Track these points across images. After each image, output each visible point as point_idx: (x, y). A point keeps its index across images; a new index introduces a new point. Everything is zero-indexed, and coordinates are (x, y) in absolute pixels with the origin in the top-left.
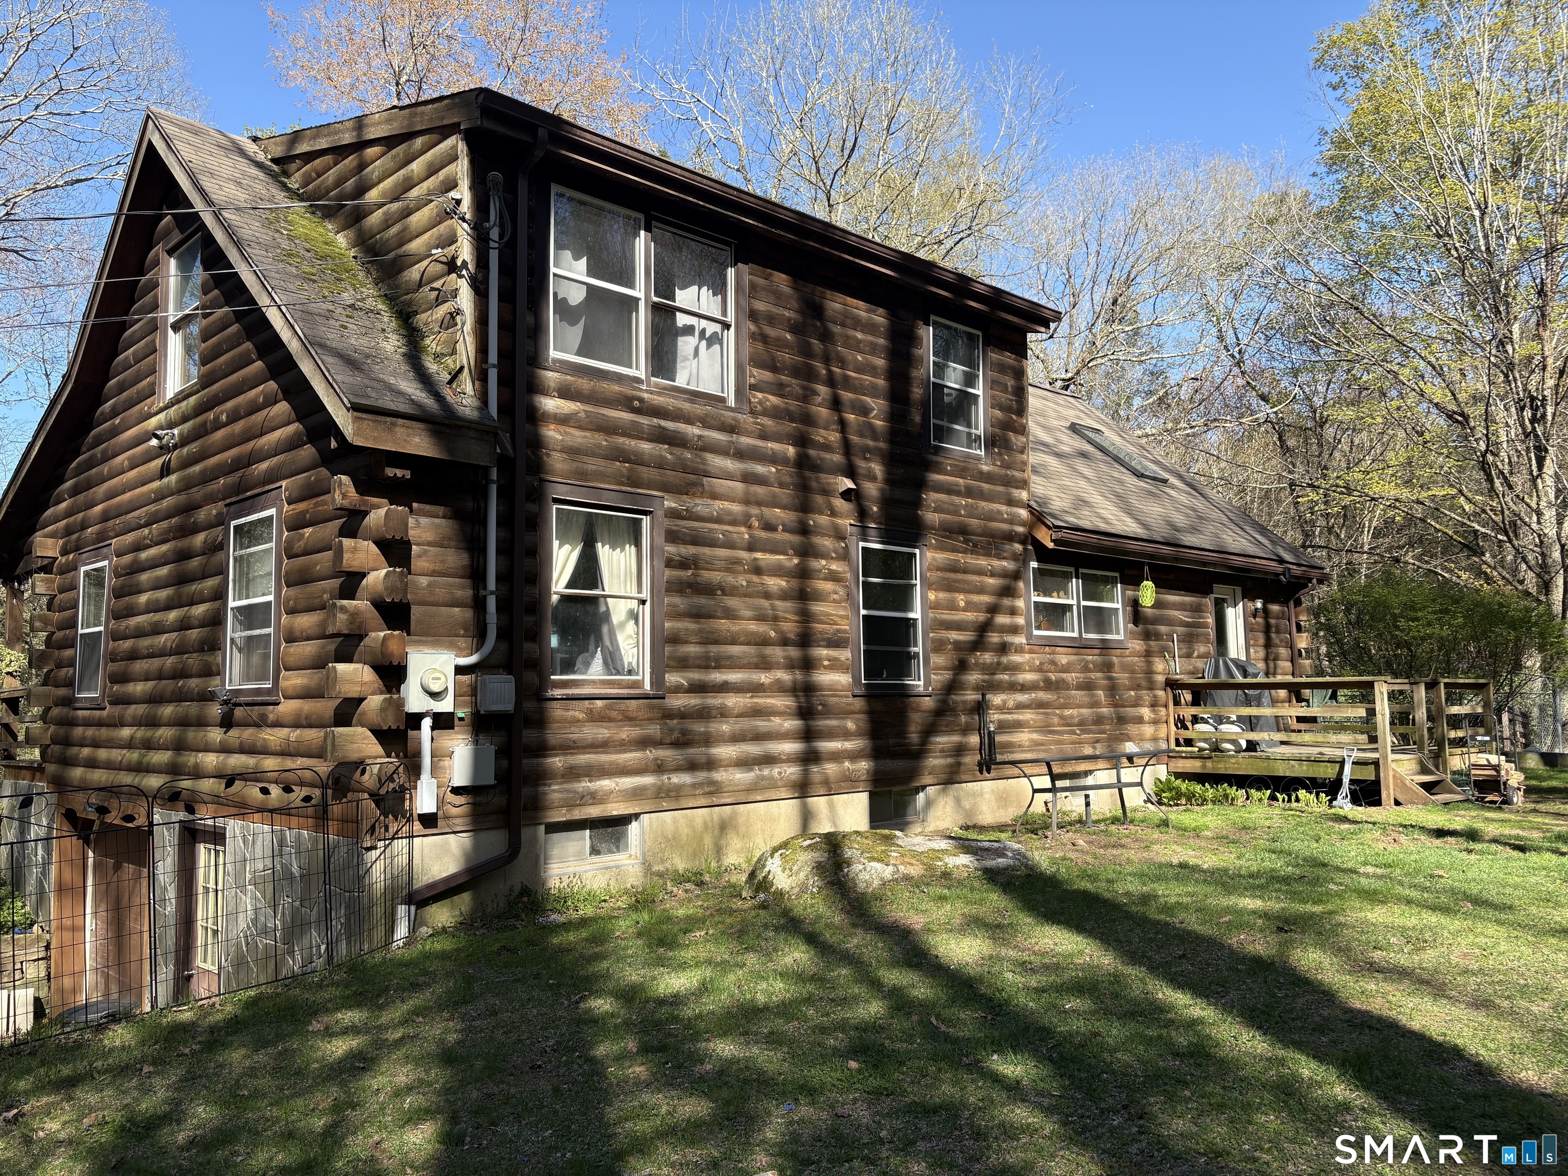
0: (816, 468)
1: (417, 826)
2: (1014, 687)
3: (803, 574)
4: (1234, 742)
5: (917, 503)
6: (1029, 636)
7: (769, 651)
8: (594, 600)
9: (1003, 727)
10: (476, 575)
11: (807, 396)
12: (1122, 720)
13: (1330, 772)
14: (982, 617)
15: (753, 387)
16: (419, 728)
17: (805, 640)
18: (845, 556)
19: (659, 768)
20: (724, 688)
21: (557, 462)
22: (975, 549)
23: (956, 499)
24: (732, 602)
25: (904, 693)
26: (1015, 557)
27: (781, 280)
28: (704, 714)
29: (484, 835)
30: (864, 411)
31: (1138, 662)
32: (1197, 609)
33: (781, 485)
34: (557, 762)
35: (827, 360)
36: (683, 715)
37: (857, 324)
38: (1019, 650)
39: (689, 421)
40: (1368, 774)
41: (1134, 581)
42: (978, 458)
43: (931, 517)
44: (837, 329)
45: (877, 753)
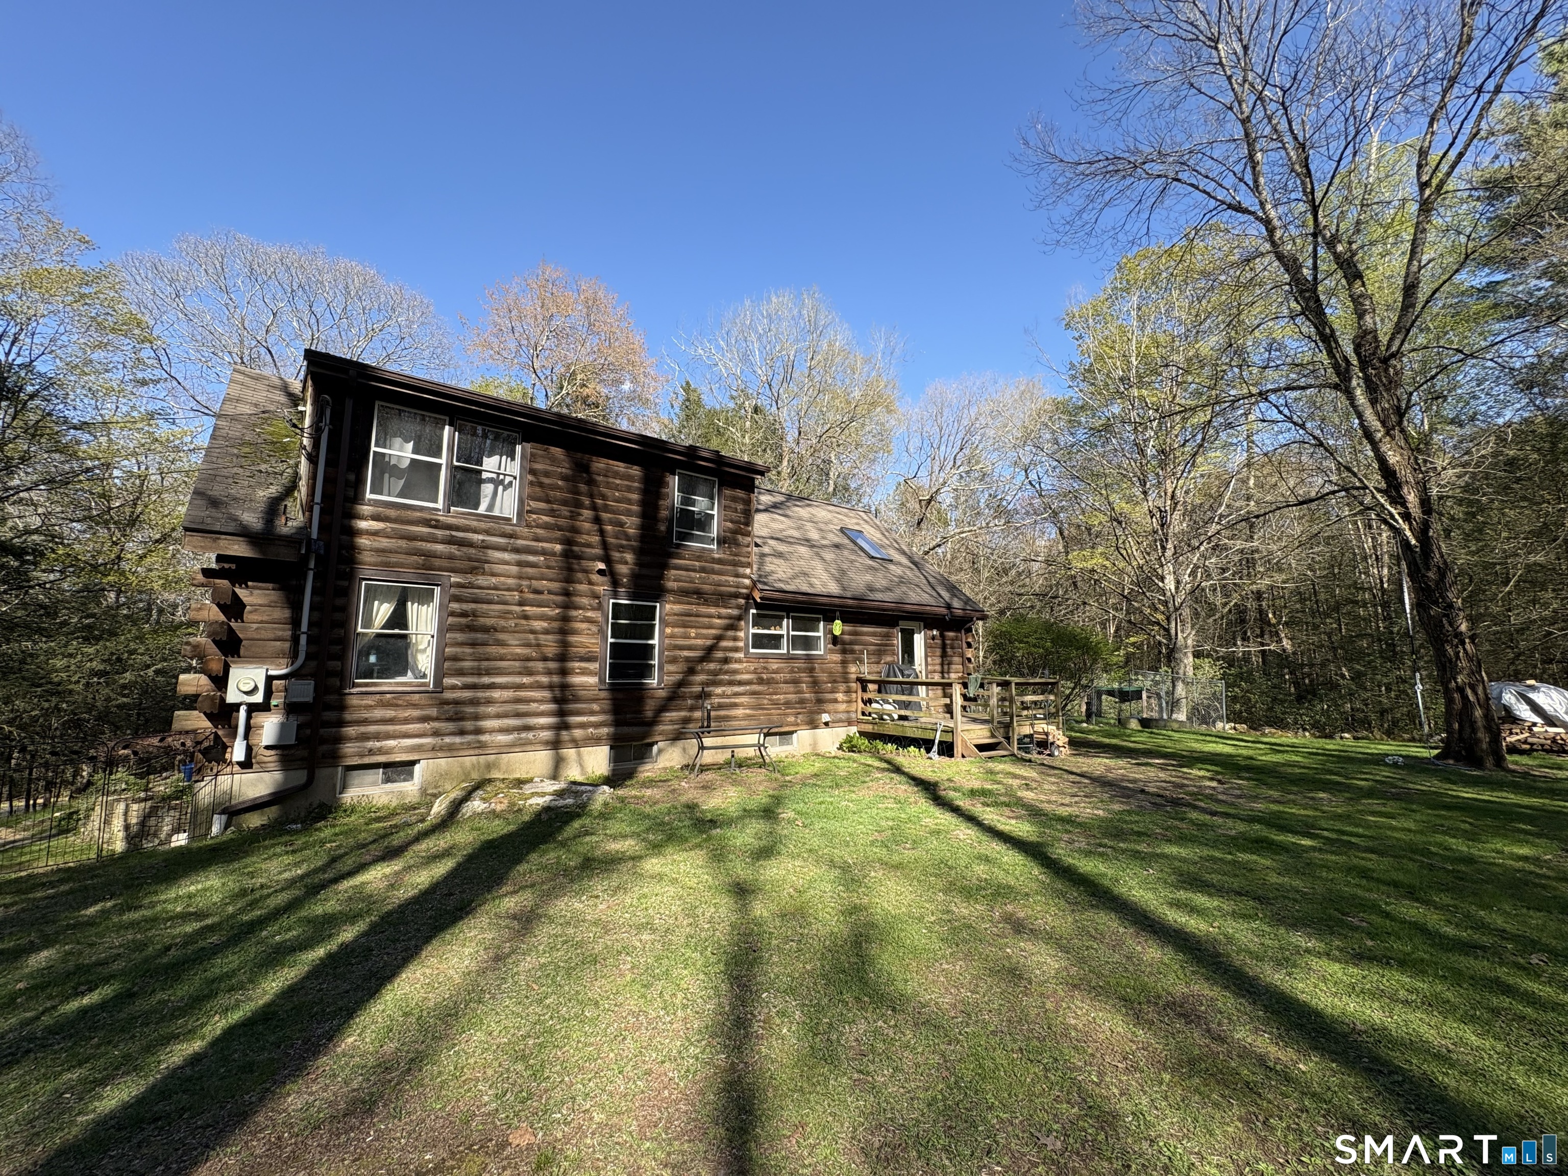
0: (579, 557)
1: (237, 768)
2: (731, 683)
3: (565, 619)
5: (661, 577)
6: (747, 653)
7: (531, 664)
8: (405, 637)
9: (721, 707)
10: (295, 622)
11: (574, 516)
12: (820, 701)
13: (928, 735)
14: (709, 642)
15: (528, 512)
16: (238, 711)
17: (563, 657)
18: (600, 607)
19: (436, 733)
20: (492, 686)
21: (367, 557)
22: (707, 603)
23: (693, 574)
24: (501, 636)
25: (642, 688)
26: (739, 607)
27: (557, 451)
28: (474, 702)
29: (292, 773)
30: (621, 524)
31: (839, 668)
32: (887, 636)
33: (548, 567)
34: (351, 731)
35: (591, 496)
36: (456, 702)
37: (616, 475)
38: (739, 661)
39: (475, 531)
40: (948, 738)
41: (830, 620)
42: (712, 550)
43: (671, 585)
44: (601, 478)
45: (617, 723)
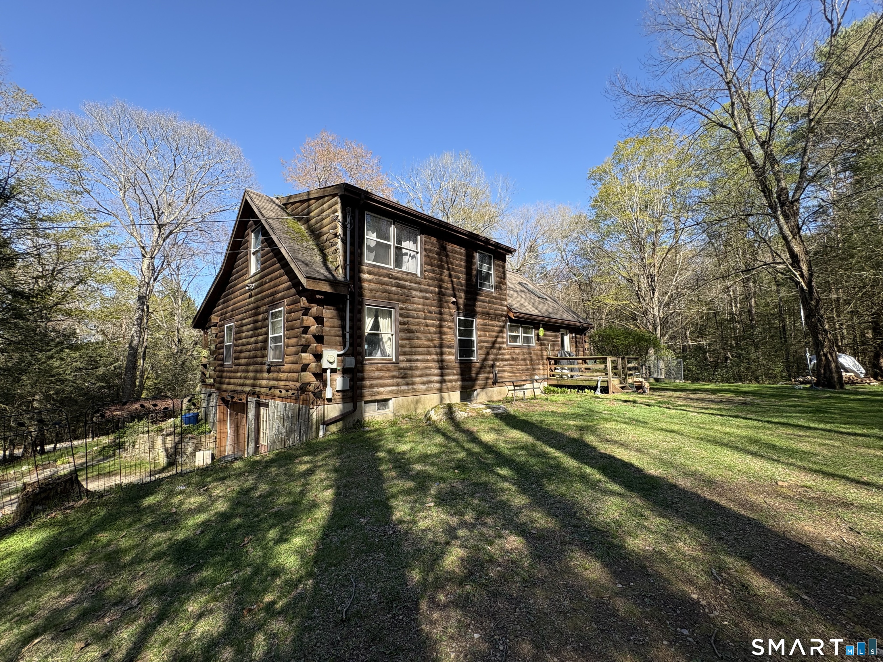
0: (444, 295)
1: (326, 402)
2: (502, 360)
3: (441, 326)
4: (567, 375)
5: (474, 305)
6: (507, 345)
7: (430, 349)
8: (378, 335)
9: (499, 372)
10: (343, 327)
11: (441, 274)
12: (534, 369)
13: (594, 384)
14: (493, 339)
15: (425, 271)
16: (326, 372)
17: (441, 346)
18: (453, 321)
19: (398, 385)
20: (417, 361)
21: (367, 293)
22: (491, 319)
23: (486, 304)
24: (419, 335)
25: (471, 362)
26: (503, 322)
27: (434, 240)
28: (411, 369)
29: (346, 404)
30: (459, 278)
31: (539, 352)
32: (556, 336)
33: (434, 300)
34: (367, 383)
35: (447, 263)
36: (405, 369)
37: (456, 252)
38: (504, 349)
39: (406, 281)
40: (605, 384)
41: (537, 328)
42: (492, 292)
43: (478, 309)
44: (450, 254)
45: (463, 380)
